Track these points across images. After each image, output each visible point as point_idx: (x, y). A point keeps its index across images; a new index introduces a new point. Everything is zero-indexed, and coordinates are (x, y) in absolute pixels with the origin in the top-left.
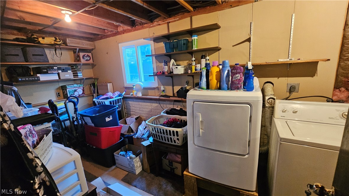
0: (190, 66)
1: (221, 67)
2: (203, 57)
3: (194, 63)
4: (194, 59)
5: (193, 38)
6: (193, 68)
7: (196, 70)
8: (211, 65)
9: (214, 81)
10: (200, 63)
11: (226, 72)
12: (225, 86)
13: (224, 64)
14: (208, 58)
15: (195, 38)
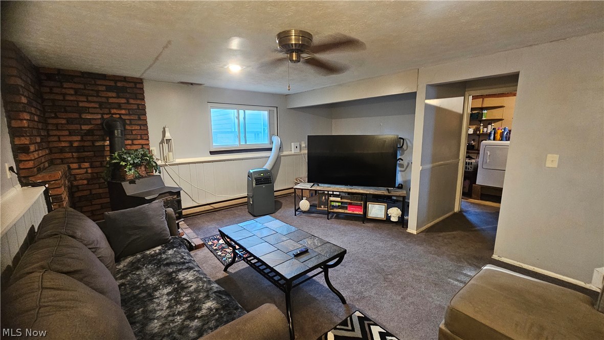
0: (478, 129)
1: (503, 130)
2: (490, 124)
3: (482, 127)
4: (482, 125)
5: (483, 112)
6: (481, 130)
7: (483, 131)
8: (497, 129)
9: (498, 136)
10: (487, 127)
11: (506, 133)
12: (505, 139)
13: (505, 129)
14: (493, 124)
15: (485, 112)
